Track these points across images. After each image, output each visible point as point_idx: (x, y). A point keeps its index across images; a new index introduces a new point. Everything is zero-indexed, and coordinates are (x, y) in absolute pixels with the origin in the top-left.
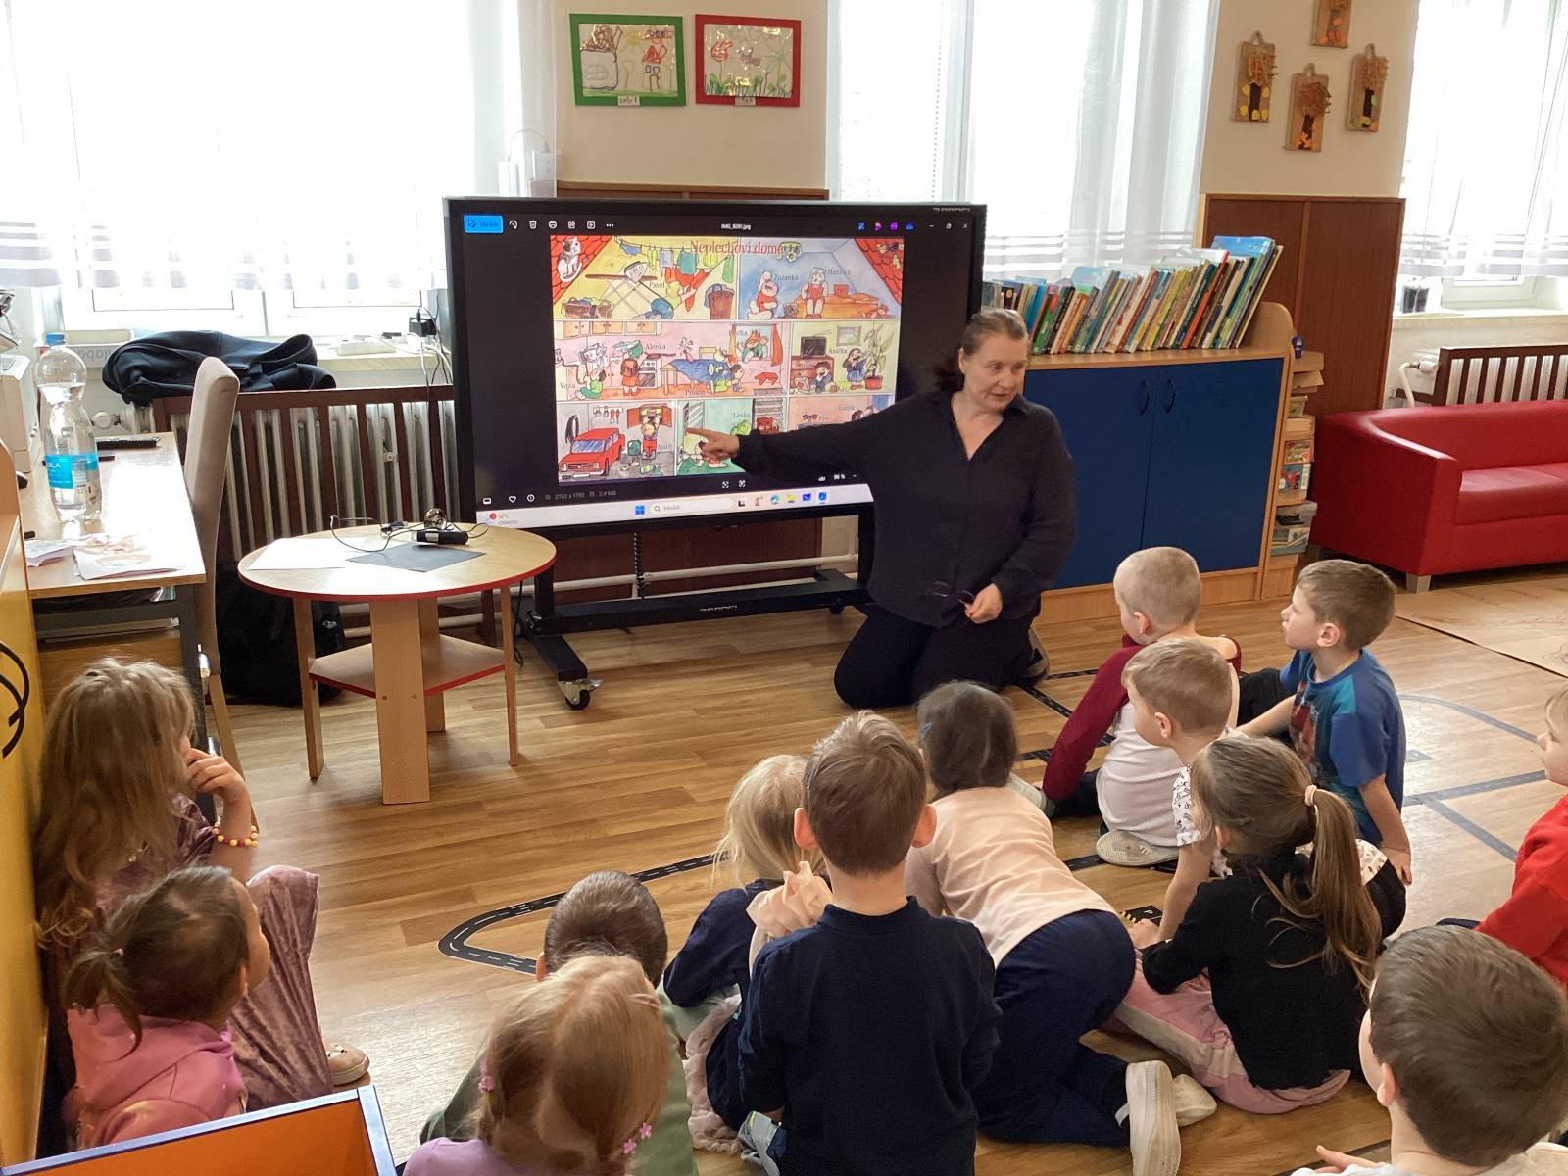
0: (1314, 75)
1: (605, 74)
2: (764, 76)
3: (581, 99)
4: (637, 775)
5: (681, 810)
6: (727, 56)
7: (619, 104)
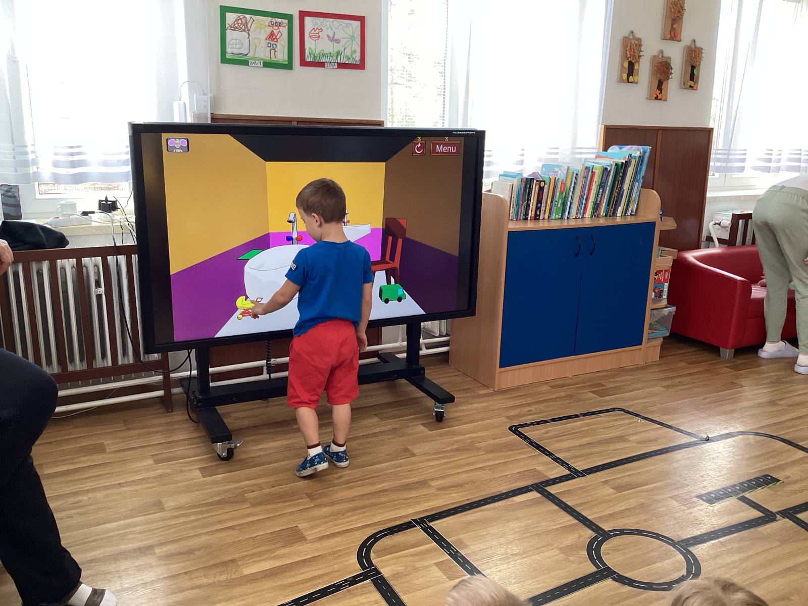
0: (662, 56)
1: (241, 45)
2: (343, 50)
3: (225, 60)
4: (265, 516)
5: (297, 547)
6: (319, 37)
7: (250, 65)
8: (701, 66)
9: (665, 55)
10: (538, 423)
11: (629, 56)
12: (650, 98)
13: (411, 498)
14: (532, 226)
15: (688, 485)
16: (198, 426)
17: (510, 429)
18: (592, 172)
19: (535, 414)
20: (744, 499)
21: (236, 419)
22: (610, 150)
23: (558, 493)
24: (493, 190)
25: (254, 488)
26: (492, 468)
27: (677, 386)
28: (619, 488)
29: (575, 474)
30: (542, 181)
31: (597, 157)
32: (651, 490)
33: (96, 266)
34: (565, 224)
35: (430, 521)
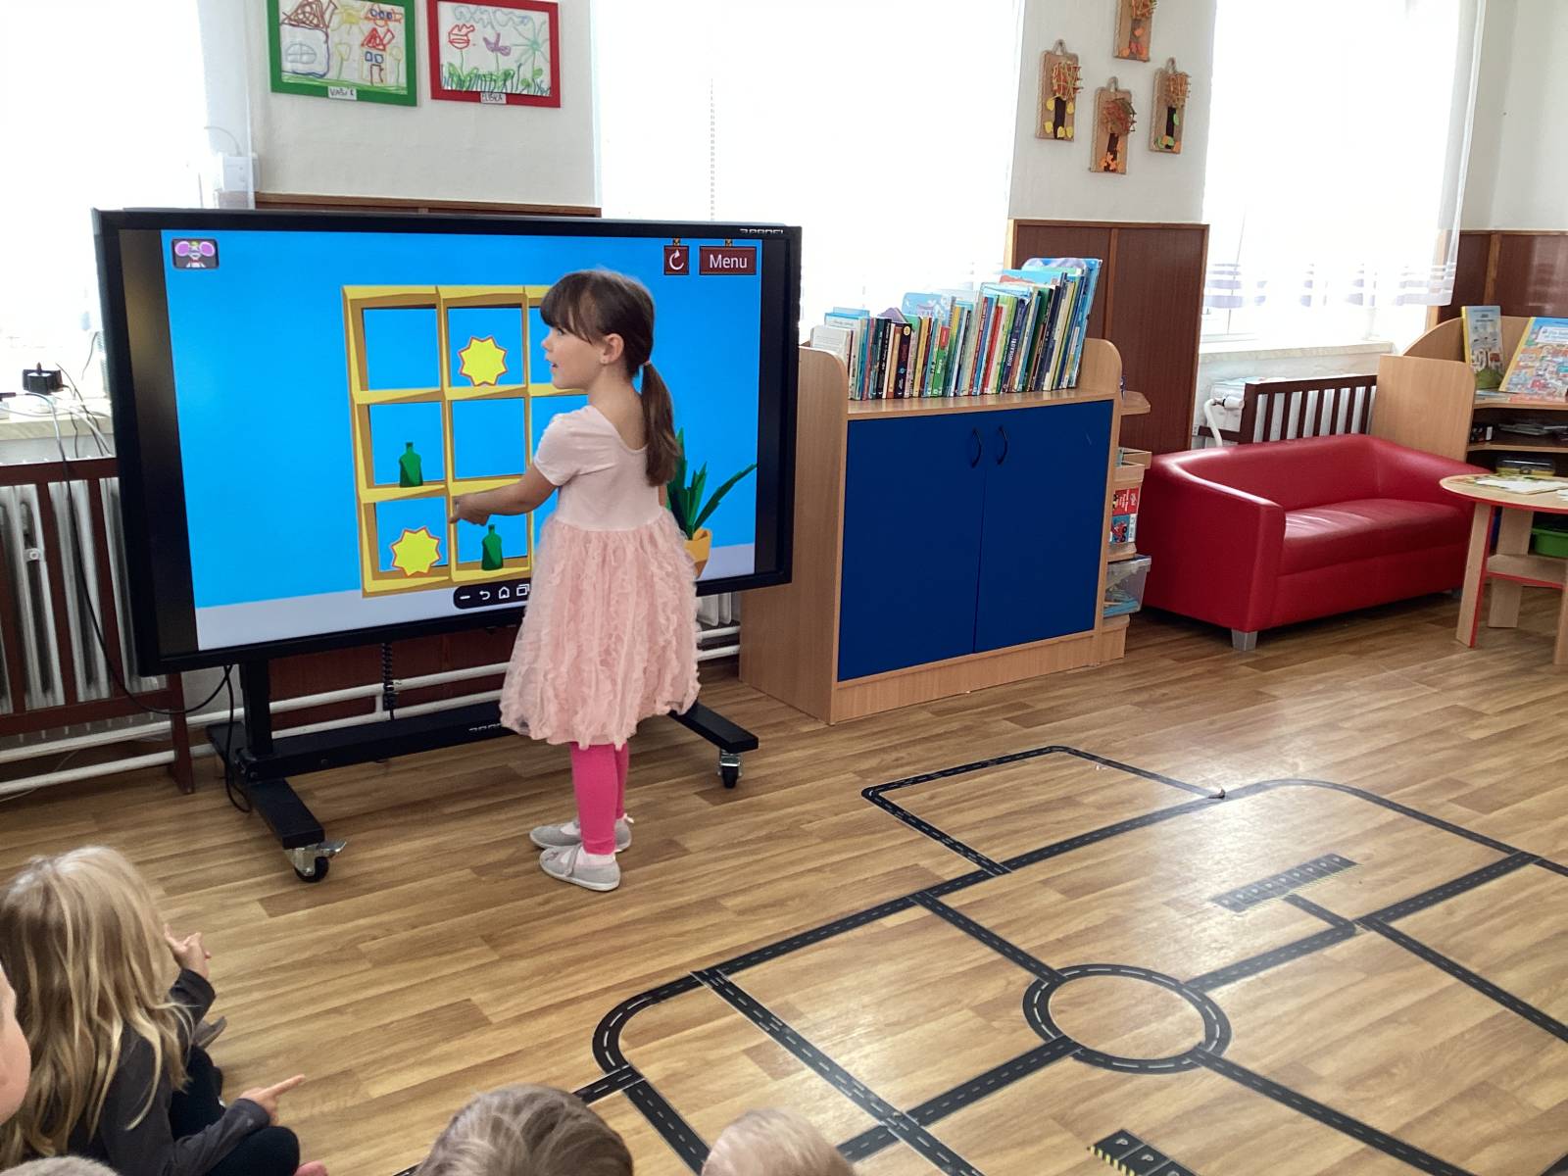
0: (1116, 89)
1: (313, 57)
2: (516, 69)
3: (279, 85)
4: (403, 985)
5: (471, 1040)
6: (468, 42)
7: (330, 95)
8: (1186, 108)
9: (1122, 86)
10: (916, 781)
11: (1056, 88)
12: (1094, 169)
13: (687, 932)
14: (890, 410)
15: (1195, 880)
16: (249, 818)
17: (865, 793)
18: (997, 307)
19: (908, 764)
20: (1294, 900)
21: (326, 801)
22: (1026, 267)
23: (961, 907)
24: (814, 343)
25: (375, 933)
26: (835, 867)
27: (1161, 702)
28: (1071, 892)
29: (989, 869)
30: (905, 325)
31: (1004, 279)
32: (1129, 892)
33: (25, 503)
34: (951, 406)
35: (728, 973)
